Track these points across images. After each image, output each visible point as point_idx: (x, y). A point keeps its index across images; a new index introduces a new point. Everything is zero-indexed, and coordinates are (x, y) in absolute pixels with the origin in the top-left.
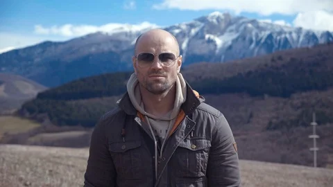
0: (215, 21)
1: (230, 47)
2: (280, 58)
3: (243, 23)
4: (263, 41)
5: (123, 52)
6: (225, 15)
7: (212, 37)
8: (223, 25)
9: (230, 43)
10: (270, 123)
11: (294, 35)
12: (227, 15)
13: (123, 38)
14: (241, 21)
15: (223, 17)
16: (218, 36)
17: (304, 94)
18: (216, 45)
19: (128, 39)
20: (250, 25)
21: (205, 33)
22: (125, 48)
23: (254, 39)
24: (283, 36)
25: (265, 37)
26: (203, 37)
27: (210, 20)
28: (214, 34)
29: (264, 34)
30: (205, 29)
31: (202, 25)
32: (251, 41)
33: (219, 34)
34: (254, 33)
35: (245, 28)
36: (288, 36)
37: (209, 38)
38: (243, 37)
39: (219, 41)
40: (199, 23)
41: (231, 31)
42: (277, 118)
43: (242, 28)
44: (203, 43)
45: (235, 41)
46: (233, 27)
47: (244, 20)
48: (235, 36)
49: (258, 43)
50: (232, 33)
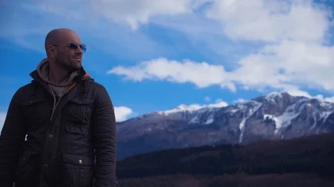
0: (273, 100)
1: (290, 127)
3: (303, 102)
4: (324, 121)
5: (180, 131)
6: (282, 94)
7: (271, 117)
8: (281, 105)
9: (289, 123)
13: (180, 118)
14: (301, 101)
15: (281, 96)
16: (277, 116)
18: (275, 125)
19: (184, 118)
20: (309, 105)
21: (263, 113)
22: (181, 128)
23: (315, 119)
25: (326, 117)
26: (262, 117)
27: (269, 100)
28: (273, 113)
29: (326, 115)
30: (263, 109)
31: (260, 104)
32: (312, 122)
33: (277, 114)
34: (314, 113)
35: (306, 108)
37: (267, 118)
38: (303, 117)
39: (278, 121)
40: (256, 103)
41: (291, 111)
43: (302, 108)
44: (262, 123)
45: (294, 121)
46: (293, 107)
47: (304, 100)
48: (294, 116)
49: (319, 123)
50: (292, 113)
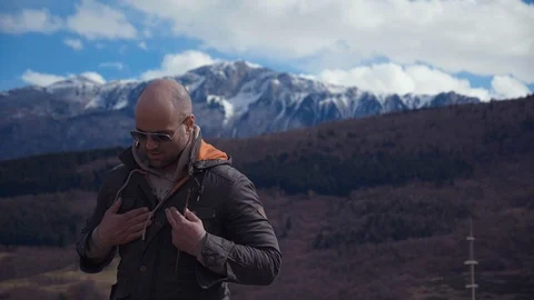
0: (222, 73)
1: (246, 116)
2: (331, 133)
3: (267, 78)
4: (297, 107)
5: (72, 120)
6: (236, 64)
7: (217, 99)
8: (235, 81)
9: (246, 109)
10: (320, 237)
11: (345, 100)
12: (241, 65)
13: (72, 98)
14: (263, 76)
15: (234, 68)
16: (228, 98)
17: (371, 191)
18: (223, 113)
19: (79, 99)
20: (277, 82)
21: (207, 92)
22: (74, 114)
23: (284, 103)
24: (328, 100)
25: (301, 101)
26: (205, 99)
27: (215, 73)
28: (221, 94)
29: (299, 97)
30: (207, 86)
31: (202, 79)
32: (279, 107)
33: (227, 94)
34: (283, 95)
35: (270, 87)
36: (335, 100)
37: (213, 100)
38: (266, 100)
39: (229, 107)
40: (196, 76)
41: (249, 90)
42: (329, 229)
43: (264, 87)
44: (204, 108)
45: (253, 106)
46: (252, 84)
47: (268, 74)
48: (253, 98)
49: (289, 110)
50: (251, 94)
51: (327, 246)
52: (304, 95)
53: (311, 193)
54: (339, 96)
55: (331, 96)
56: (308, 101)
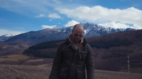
0: (84, 25)
1: (89, 33)
2: (105, 36)
3: (93, 26)
4: (99, 31)
5: (55, 34)
8: (86, 26)
9: (89, 32)
10: (103, 57)
11: (108, 30)
12: (88, 23)
13: (55, 30)
14: (92, 25)
15: (86, 24)
17: (113, 48)
19: (57, 30)
20: (95, 26)
22: (56, 33)
24: (105, 30)
29: (99, 29)
32: (95, 31)
33: (85, 29)
34: (96, 29)
35: (93, 27)
36: (106, 30)
38: (93, 30)
39: (85, 31)
41: (89, 28)
42: (105, 55)
43: (92, 27)
45: (90, 31)
46: (90, 27)
48: (90, 30)
49: (97, 32)
51: (104, 58)
52: (100, 29)
53: (101, 48)
54: (107, 29)
55: (106, 29)
56: (101, 30)
